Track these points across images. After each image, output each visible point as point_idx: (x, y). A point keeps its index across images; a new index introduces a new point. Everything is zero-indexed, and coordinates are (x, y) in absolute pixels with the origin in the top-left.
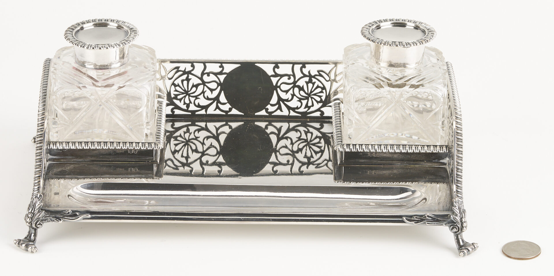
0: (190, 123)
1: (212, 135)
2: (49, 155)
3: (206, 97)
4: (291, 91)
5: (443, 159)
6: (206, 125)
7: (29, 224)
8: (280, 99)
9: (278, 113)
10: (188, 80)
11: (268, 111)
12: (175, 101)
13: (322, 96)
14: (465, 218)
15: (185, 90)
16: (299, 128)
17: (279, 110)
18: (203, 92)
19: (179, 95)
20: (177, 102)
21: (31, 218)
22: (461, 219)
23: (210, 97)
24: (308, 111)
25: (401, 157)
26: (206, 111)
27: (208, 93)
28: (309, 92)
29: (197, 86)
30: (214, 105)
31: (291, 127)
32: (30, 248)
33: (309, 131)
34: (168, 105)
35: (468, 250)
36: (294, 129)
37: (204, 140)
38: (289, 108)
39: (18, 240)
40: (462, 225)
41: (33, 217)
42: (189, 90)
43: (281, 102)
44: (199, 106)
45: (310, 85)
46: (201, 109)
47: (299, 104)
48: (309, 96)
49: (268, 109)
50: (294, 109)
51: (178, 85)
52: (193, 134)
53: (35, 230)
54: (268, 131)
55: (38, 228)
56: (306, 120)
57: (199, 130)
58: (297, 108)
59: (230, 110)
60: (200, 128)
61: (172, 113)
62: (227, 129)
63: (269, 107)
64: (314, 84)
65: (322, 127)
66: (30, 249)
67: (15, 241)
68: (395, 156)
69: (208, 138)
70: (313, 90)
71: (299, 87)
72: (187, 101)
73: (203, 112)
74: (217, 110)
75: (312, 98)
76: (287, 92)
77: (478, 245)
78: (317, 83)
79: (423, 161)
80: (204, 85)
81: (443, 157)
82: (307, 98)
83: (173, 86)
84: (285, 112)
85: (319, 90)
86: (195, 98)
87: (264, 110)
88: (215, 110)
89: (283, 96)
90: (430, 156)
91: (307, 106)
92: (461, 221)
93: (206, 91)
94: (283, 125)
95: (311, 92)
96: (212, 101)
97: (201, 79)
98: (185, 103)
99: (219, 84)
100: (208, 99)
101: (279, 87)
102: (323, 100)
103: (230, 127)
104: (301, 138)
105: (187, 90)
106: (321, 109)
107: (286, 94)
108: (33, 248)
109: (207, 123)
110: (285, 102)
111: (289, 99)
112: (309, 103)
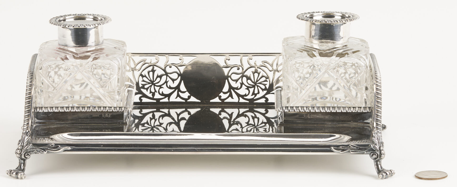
0: (155, 110)
1: (174, 122)
2: (36, 119)
3: (169, 87)
4: (240, 80)
5: (367, 120)
6: (169, 111)
7: (19, 155)
8: (231, 87)
9: (230, 100)
10: (153, 71)
11: (221, 98)
12: (142, 90)
13: (266, 84)
14: (383, 147)
15: (151, 81)
16: (247, 114)
17: (230, 97)
18: (166, 82)
19: (146, 84)
20: (144, 91)
21: (20, 150)
22: (380, 147)
23: (172, 86)
24: (254, 98)
25: (332, 118)
26: (169, 99)
27: (170, 83)
28: (255, 81)
29: (161, 77)
30: (175, 94)
31: (240, 113)
32: (20, 174)
33: (256, 117)
34: (136, 94)
35: (387, 174)
36: (243, 115)
37: (167, 126)
38: (239, 95)
39: (10, 170)
40: (380, 153)
41: (22, 149)
42: (154, 80)
43: (232, 90)
44: (162, 94)
45: (256, 75)
46: (164, 97)
47: (247, 92)
48: (255, 84)
49: (221, 97)
50: (243, 96)
51: (145, 76)
52: (157, 120)
53: (24, 160)
54: (221, 117)
55: (26, 158)
56: (253, 106)
57: (163, 116)
58: (246, 95)
59: (189, 97)
60: (163, 114)
61: (140, 101)
62: (186, 115)
63: (221, 94)
64: (259, 74)
65: (267, 112)
66: (19, 176)
67: (7, 172)
68: (327, 117)
69: (170, 123)
70: (258, 79)
71: (246, 76)
72: (153, 91)
73: (166, 100)
74: (178, 97)
75: (258, 86)
76: (236, 81)
77: (395, 172)
78: (262, 73)
79: (350, 121)
80: (167, 76)
81: (367, 118)
82: (254, 87)
83: (141, 76)
84: (235, 99)
85: (264, 79)
86: (159, 87)
87: (218, 97)
88: (176, 98)
89: (234, 84)
90: (356, 117)
91: (253, 94)
92: (380, 149)
93: (168, 81)
94: (234, 112)
95: (257, 81)
96: (174, 90)
97: (164, 70)
98: (151, 92)
99: (179, 75)
100: (170, 88)
101: (230, 77)
102: (267, 88)
103: (189, 113)
104: (249, 123)
105: (152, 80)
106: (266, 96)
107: (236, 83)
108: (22, 175)
109: (170, 110)
110: (235, 90)
111: (239, 88)
112: (255, 90)
